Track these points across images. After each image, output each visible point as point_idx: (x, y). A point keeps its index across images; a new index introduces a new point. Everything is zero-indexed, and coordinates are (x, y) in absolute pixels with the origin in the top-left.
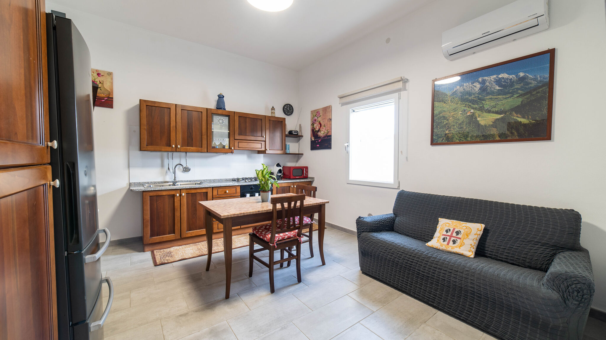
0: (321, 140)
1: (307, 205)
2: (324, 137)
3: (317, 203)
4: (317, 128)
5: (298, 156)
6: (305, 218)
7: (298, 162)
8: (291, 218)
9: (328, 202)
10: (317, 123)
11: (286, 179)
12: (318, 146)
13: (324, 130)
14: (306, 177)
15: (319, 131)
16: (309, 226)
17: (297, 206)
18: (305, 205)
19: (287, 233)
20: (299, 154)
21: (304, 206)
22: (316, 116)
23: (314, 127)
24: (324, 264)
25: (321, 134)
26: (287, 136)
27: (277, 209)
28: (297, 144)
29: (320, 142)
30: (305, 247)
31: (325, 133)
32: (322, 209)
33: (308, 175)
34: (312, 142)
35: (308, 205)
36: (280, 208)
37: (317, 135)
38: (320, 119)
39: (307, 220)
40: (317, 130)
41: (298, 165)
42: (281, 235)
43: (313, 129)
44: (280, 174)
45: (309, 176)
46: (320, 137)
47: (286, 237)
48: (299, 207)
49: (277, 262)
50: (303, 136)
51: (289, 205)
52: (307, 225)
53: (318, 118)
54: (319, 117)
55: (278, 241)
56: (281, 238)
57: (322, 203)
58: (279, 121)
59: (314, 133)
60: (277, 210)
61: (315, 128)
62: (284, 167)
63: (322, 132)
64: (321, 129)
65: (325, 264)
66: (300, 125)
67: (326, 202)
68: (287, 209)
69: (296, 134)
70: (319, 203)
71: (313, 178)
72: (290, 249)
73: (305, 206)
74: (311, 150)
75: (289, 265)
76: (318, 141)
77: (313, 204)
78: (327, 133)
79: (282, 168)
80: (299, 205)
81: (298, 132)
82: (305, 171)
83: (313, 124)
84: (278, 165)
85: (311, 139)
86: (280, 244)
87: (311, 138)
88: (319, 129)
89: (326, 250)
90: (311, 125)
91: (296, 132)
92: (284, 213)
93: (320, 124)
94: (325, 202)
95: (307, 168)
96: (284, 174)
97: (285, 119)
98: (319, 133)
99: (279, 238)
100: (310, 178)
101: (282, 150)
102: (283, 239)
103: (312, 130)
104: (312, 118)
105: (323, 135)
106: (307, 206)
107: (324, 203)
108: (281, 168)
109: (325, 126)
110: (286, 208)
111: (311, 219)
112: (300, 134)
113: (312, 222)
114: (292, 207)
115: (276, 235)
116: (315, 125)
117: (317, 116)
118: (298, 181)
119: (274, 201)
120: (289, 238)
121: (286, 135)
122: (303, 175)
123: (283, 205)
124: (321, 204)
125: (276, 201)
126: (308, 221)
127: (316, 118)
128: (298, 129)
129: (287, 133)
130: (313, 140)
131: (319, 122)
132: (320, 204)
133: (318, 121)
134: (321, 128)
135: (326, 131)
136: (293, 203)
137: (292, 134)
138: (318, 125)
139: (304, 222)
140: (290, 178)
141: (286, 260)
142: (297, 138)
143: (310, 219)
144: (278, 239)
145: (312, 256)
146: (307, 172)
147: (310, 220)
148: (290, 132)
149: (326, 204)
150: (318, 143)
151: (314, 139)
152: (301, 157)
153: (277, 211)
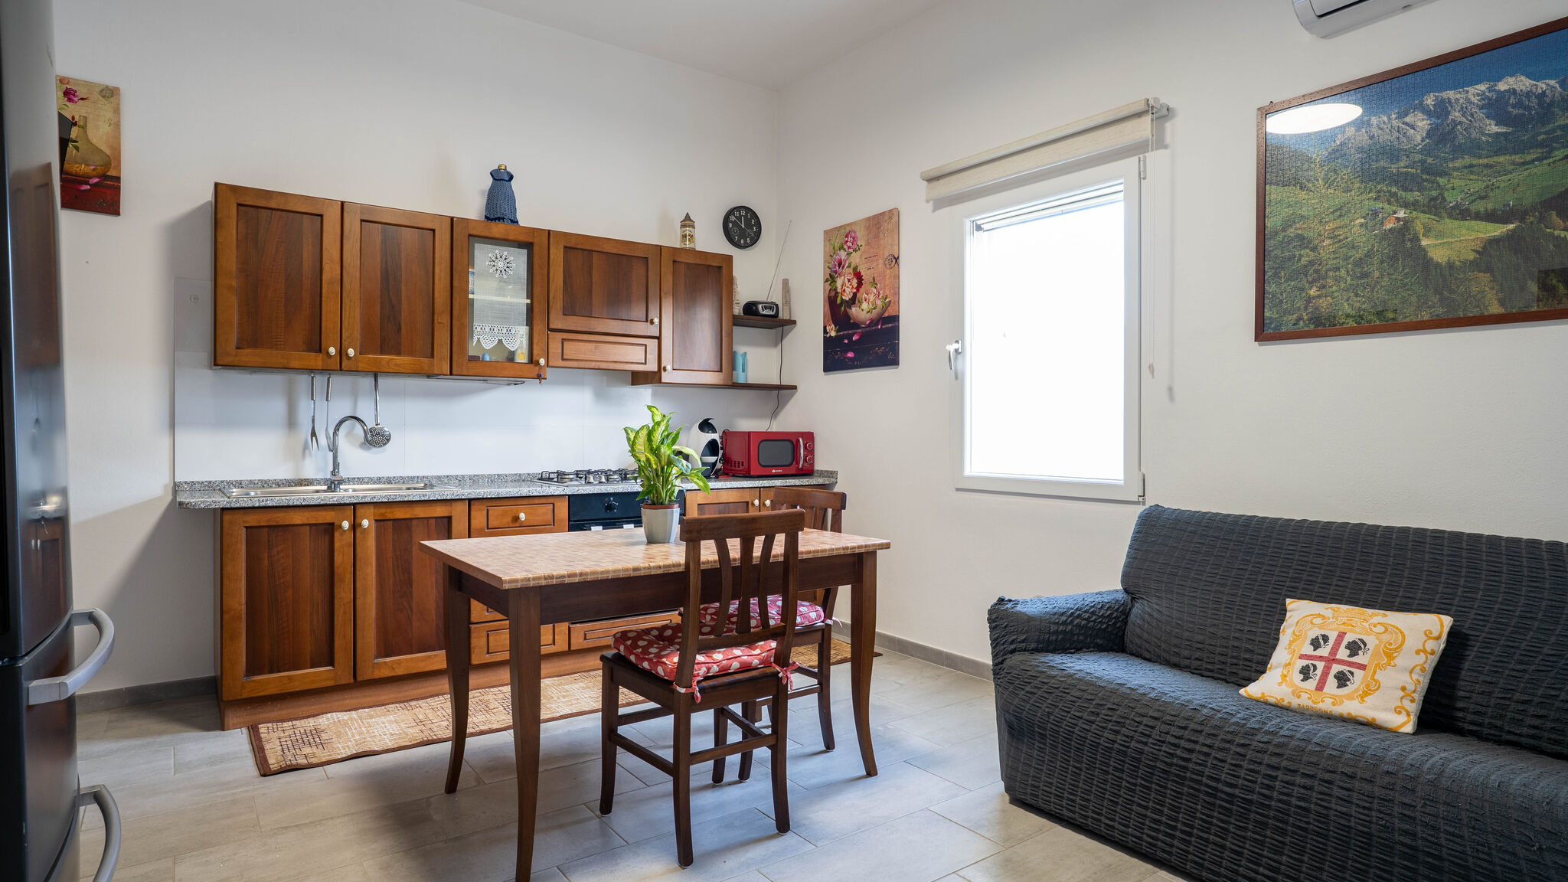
0: (862, 336)
1: (809, 552)
2: (873, 322)
3: (847, 548)
4: (848, 290)
5: (779, 393)
6: (803, 606)
7: (776, 416)
8: (754, 601)
9: (887, 546)
10: (848, 272)
11: (733, 476)
12: (850, 355)
13: (872, 298)
14: (808, 472)
15: (853, 300)
16: (819, 635)
17: (775, 556)
18: (802, 553)
19: (737, 652)
20: (779, 388)
21: (800, 557)
22: (841, 248)
23: (836, 289)
24: (871, 771)
25: (862, 312)
26: (737, 321)
27: (703, 563)
28: (774, 352)
29: (856, 341)
30: (802, 713)
31: (874, 309)
32: (866, 572)
33: (812, 465)
34: (828, 342)
35: (814, 552)
36: (715, 562)
37: (847, 316)
38: (856, 259)
39: (808, 613)
40: (847, 297)
41: (777, 426)
42: (718, 656)
43: (833, 294)
44: (712, 459)
45: (819, 466)
46: (856, 325)
47: (736, 665)
48: (781, 559)
49: (701, 756)
50: (794, 322)
51: (747, 548)
52: (809, 631)
53: (849, 254)
54: (855, 250)
55: (706, 678)
56: (715, 669)
57: (866, 546)
58: (709, 266)
59: (837, 310)
60: (703, 567)
61: (837, 293)
62: (726, 434)
63: (865, 306)
64: (862, 295)
65: (876, 774)
66: (786, 283)
67: (880, 545)
68: (738, 564)
69: (771, 313)
70: (854, 548)
71: (832, 474)
72: (751, 712)
73: (805, 557)
74: (824, 371)
75: (744, 774)
76: (849, 337)
77: (833, 550)
78: (884, 309)
79: (721, 437)
80: (783, 551)
81: (777, 306)
82: (805, 447)
83: (831, 279)
84: (706, 426)
85: (825, 332)
86: (713, 687)
87: (825, 328)
88: (855, 295)
89: (880, 728)
90: (826, 281)
91: (770, 308)
92: (727, 579)
93: (858, 275)
94: (874, 545)
95: (809, 437)
96: (726, 459)
97: (730, 257)
98: (854, 311)
99: (709, 669)
100: (822, 474)
101: (721, 371)
102: (724, 672)
103: (829, 297)
104: (830, 255)
105: (869, 316)
106: (810, 556)
107: (871, 549)
108: (716, 436)
109: (874, 283)
110: (735, 560)
111: (824, 612)
112: (783, 315)
113: (829, 622)
114: (757, 557)
115: (700, 658)
116: (839, 282)
117: (845, 247)
118: (778, 483)
119: (693, 533)
120: (746, 668)
121: (735, 317)
122: (798, 463)
123: (722, 550)
124: (863, 550)
125: (699, 532)
126: (813, 615)
127: (843, 255)
128: (777, 298)
129: (738, 310)
130: (833, 334)
131: (855, 269)
132: (857, 551)
133: (849, 266)
134: (862, 290)
135: (879, 303)
136: (759, 541)
137: (756, 313)
138: (849, 281)
139: (799, 620)
140: (747, 475)
141: (734, 748)
142: (773, 330)
143: (820, 609)
144: (704, 669)
145: (830, 745)
146: (810, 451)
147: (822, 614)
148: (750, 308)
149: (878, 551)
150: (852, 346)
151: (837, 331)
152: (792, 396)
153: (702, 570)
